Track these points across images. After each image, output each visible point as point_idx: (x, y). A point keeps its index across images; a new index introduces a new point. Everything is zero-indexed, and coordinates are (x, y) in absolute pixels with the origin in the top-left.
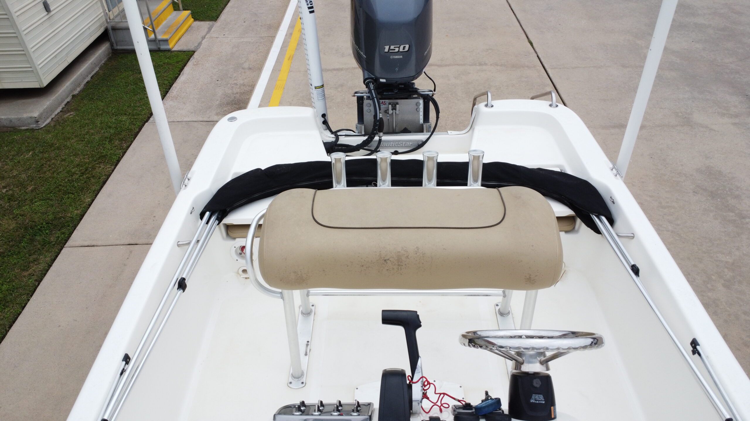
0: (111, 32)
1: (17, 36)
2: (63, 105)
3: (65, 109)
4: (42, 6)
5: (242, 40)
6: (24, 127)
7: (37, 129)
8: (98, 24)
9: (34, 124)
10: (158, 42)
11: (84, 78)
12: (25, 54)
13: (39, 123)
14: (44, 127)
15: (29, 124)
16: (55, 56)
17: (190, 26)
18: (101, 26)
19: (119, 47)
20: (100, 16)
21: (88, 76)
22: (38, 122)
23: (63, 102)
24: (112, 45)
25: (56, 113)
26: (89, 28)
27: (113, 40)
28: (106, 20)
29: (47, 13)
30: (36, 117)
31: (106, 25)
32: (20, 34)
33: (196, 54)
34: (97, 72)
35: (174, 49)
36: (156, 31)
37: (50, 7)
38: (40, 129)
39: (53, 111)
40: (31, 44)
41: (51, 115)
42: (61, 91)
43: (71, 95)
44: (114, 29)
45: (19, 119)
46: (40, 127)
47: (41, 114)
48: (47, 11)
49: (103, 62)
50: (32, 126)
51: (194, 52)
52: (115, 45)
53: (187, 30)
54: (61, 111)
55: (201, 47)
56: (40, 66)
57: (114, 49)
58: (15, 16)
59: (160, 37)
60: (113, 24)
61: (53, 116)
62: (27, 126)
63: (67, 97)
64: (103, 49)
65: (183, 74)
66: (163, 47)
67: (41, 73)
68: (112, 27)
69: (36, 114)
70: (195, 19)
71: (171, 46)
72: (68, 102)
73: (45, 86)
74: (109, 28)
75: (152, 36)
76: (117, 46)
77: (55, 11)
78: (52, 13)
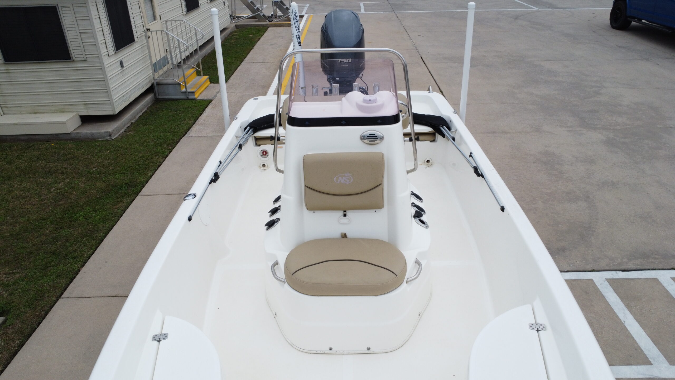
0: (156, 86)
1: (104, 80)
2: (125, 128)
3: (127, 130)
4: (119, 64)
5: (245, 94)
6: (101, 139)
7: (110, 140)
8: (148, 81)
9: (108, 137)
10: (187, 93)
11: (138, 114)
12: (107, 92)
13: (112, 136)
14: (114, 139)
15: (105, 137)
16: (123, 96)
17: (208, 86)
18: (149, 82)
19: (160, 97)
20: (149, 75)
21: (140, 113)
23: (125, 126)
24: (155, 95)
25: (121, 132)
26: (143, 82)
27: (157, 92)
28: (154, 78)
29: (121, 68)
30: (110, 133)
31: (153, 81)
32: (107, 79)
33: (213, 101)
34: (146, 111)
35: (199, 98)
36: (187, 86)
37: (124, 65)
38: (112, 140)
39: (119, 130)
40: (112, 86)
41: (118, 133)
42: (125, 119)
43: (130, 123)
44: (158, 84)
45: (98, 133)
46: (111, 139)
47: (113, 131)
49: (149, 105)
50: (106, 138)
51: (212, 100)
52: (157, 95)
53: (206, 88)
54: (124, 131)
55: (217, 97)
56: (115, 100)
57: (156, 98)
58: (105, 67)
59: (189, 90)
60: (158, 81)
61: (120, 133)
62: (103, 138)
63: (128, 124)
64: (149, 97)
65: (205, 112)
66: (191, 97)
67: (115, 105)
68: (156, 83)
69: (110, 130)
70: (211, 82)
71: (196, 96)
72: (128, 126)
73: (116, 113)
74: (155, 83)
75: (184, 90)
76: (159, 95)
77: (125, 68)
78: (124, 69)
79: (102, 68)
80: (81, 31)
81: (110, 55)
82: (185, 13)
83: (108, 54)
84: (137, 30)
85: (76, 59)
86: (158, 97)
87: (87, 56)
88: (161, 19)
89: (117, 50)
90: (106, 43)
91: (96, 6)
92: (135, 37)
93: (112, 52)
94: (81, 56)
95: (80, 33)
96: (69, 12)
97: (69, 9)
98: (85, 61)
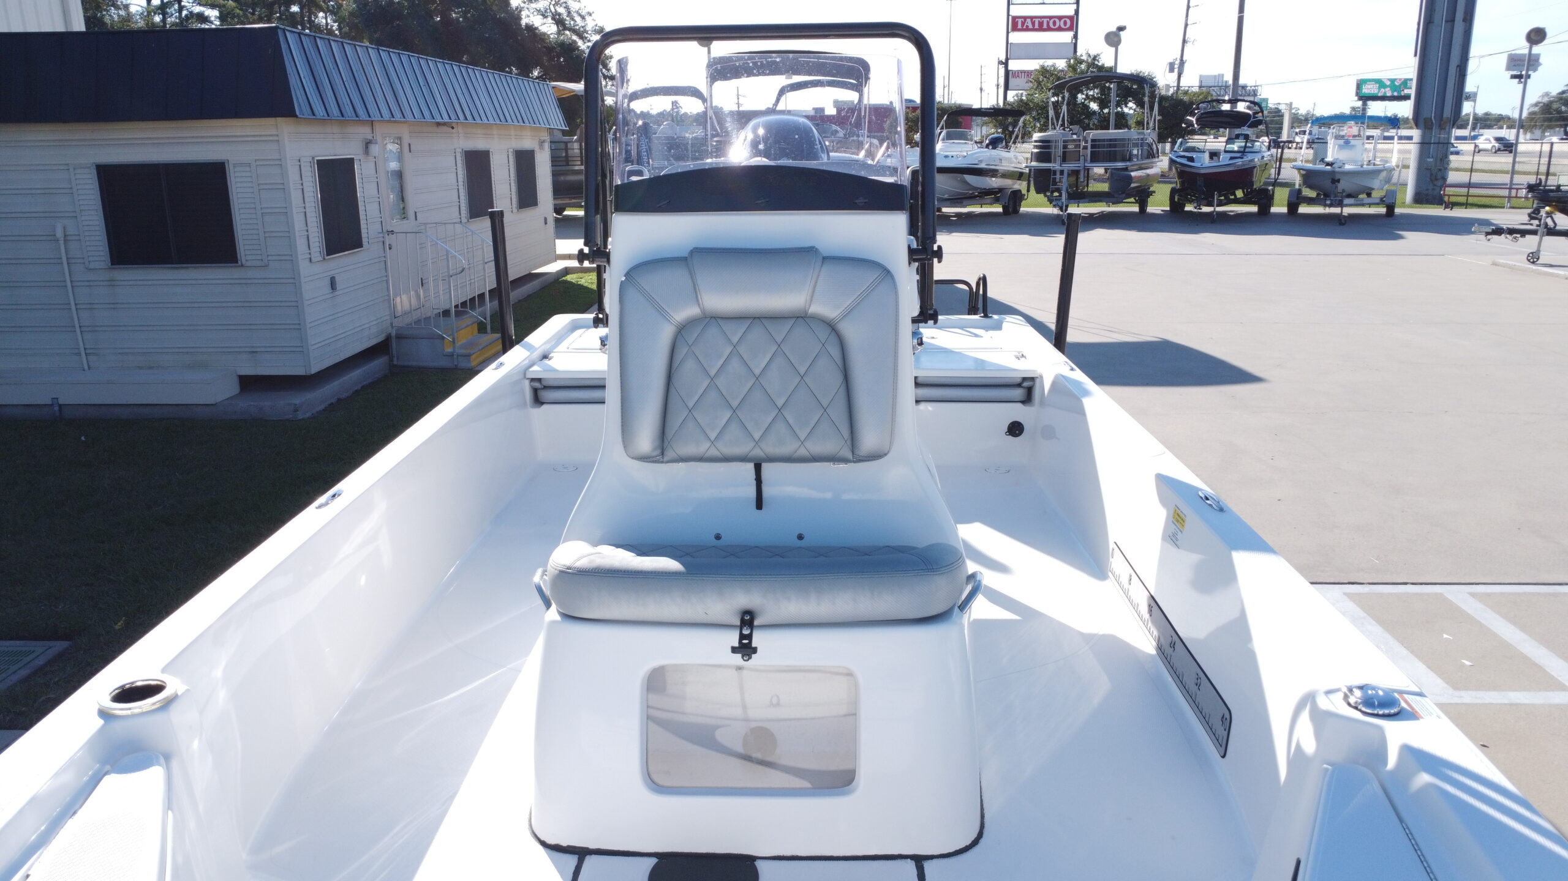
0: (393, 340)
1: (297, 307)
2: (326, 404)
3: (329, 409)
4: (327, 281)
6: (274, 417)
7: (292, 420)
8: (379, 329)
9: (291, 414)
10: (456, 357)
11: (353, 386)
12: (300, 329)
13: (299, 413)
14: (302, 419)
15: (282, 414)
16: (329, 344)
18: (382, 332)
19: (400, 363)
21: (357, 384)
22: (297, 411)
24: (391, 360)
25: (317, 409)
27: (394, 352)
28: (391, 326)
29: (331, 291)
30: (296, 405)
31: (390, 330)
32: (303, 304)
34: (369, 384)
36: (458, 344)
37: (337, 286)
39: (315, 406)
40: (311, 319)
41: (311, 411)
42: (326, 389)
43: (337, 397)
44: (399, 337)
45: (273, 407)
46: (297, 418)
47: (303, 405)
48: (332, 289)
49: (378, 376)
50: (286, 416)
52: (395, 359)
53: (494, 355)
54: (323, 410)
56: (313, 347)
57: (394, 364)
58: (303, 280)
59: (460, 350)
60: (399, 330)
61: (314, 411)
62: (278, 417)
63: (332, 398)
64: (379, 363)
66: (462, 365)
67: (312, 356)
68: (396, 334)
69: (297, 401)
71: (473, 364)
72: (332, 404)
73: (313, 373)
74: (394, 334)
75: (449, 350)
76: (397, 359)
77: (341, 292)
78: (337, 293)
79: (295, 282)
80: (264, 211)
81: (313, 260)
82: (464, 220)
83: (310, 259)
84: (369, 227)
85: (249, 264)
86: (395, 362)
87: (270, 258)
88: (416, 219)
89: (328, 255)
90: (308, 237)
91: (299, 168)
92: (364, 240)
93: (317, 256)
94: (259, 257)
95: (262, 213)
96: (248, 174)
97: (248, 169)
98: (267, 266)
